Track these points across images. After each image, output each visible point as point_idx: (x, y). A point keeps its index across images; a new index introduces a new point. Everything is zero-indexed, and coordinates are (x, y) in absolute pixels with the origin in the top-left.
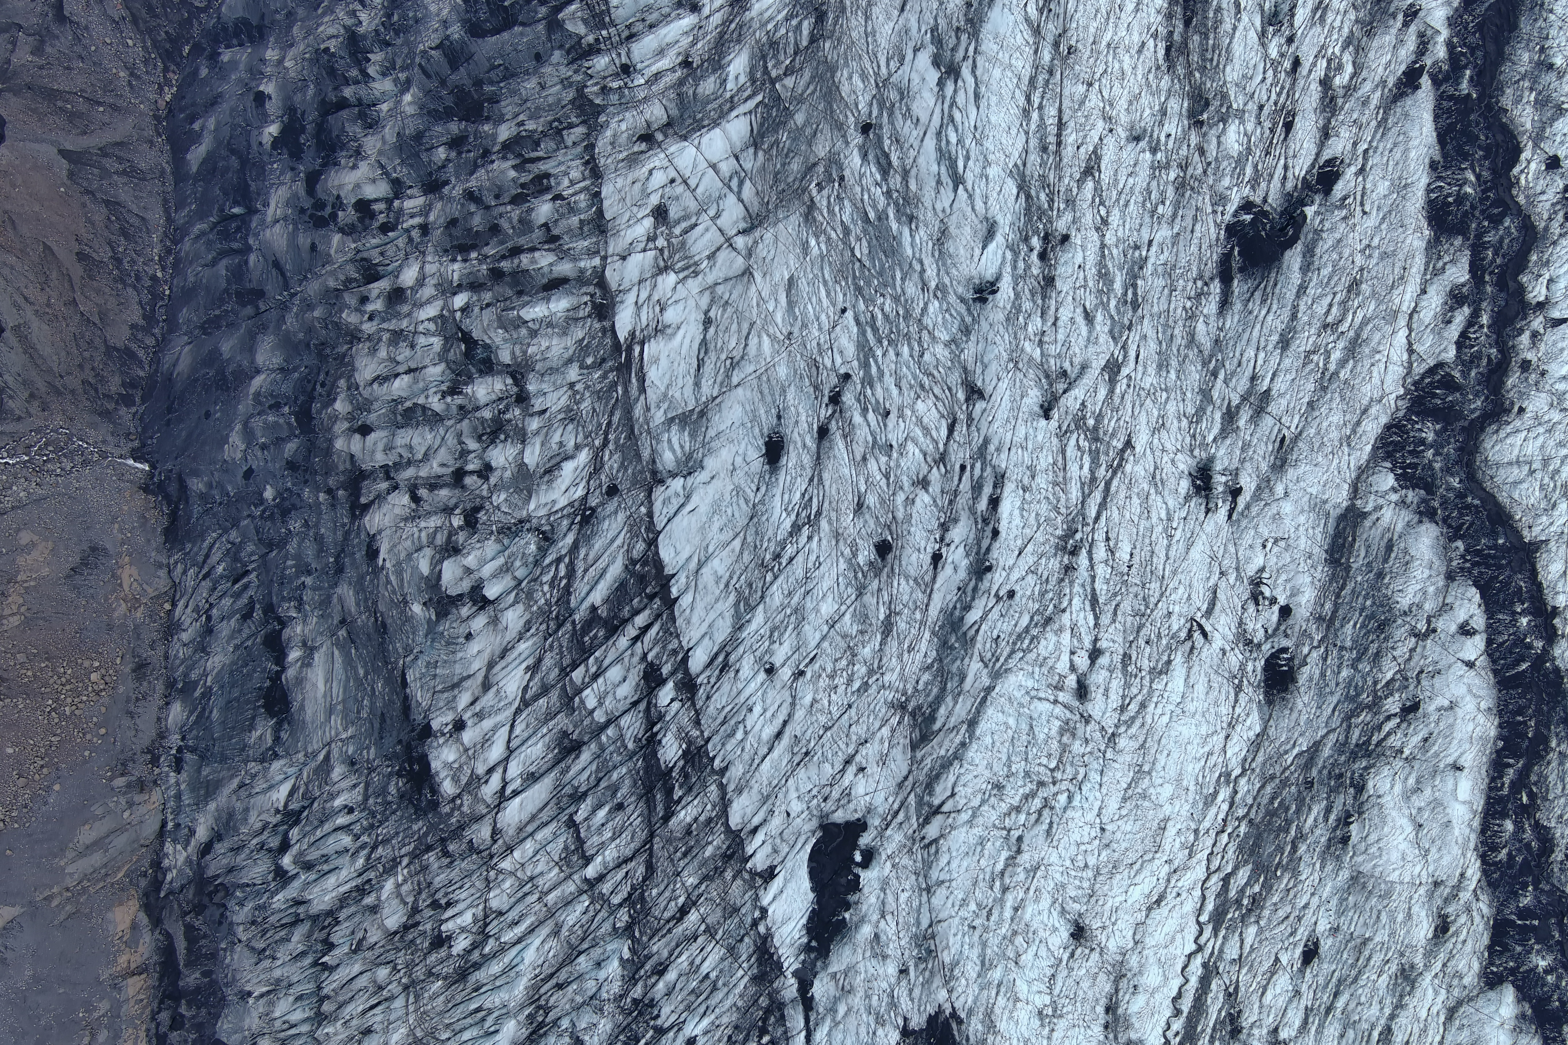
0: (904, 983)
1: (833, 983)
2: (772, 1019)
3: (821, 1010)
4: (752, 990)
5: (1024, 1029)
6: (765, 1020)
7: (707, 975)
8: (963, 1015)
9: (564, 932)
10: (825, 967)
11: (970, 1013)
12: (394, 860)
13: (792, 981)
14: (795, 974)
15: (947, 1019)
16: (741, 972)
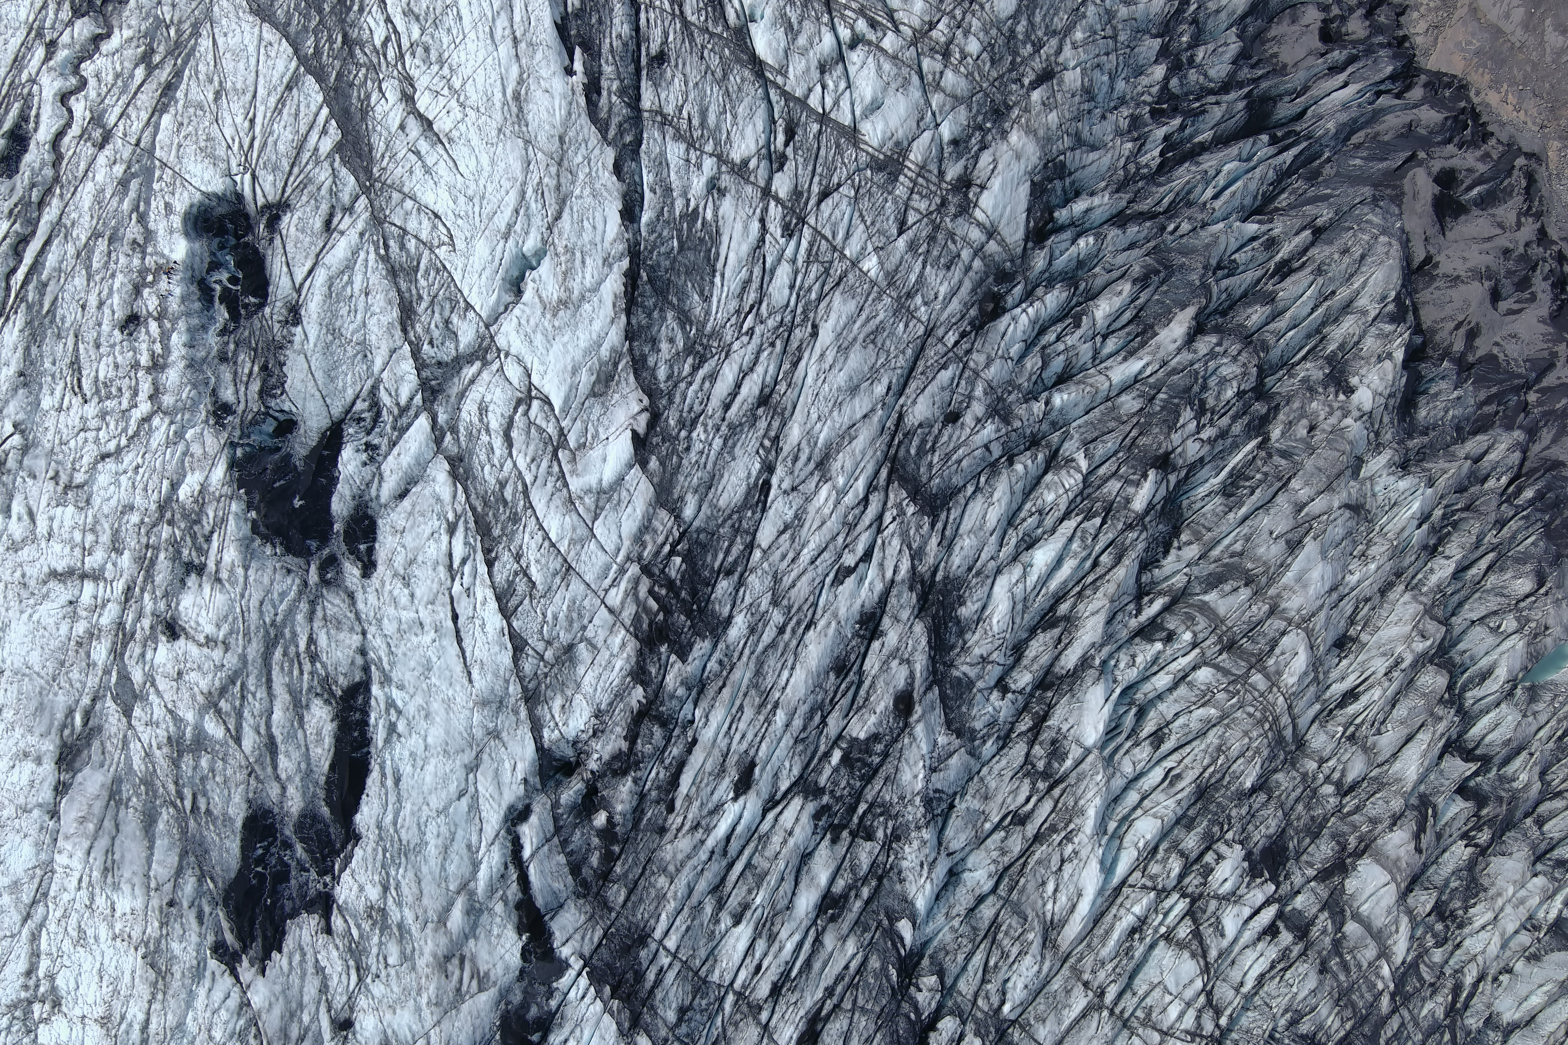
0: (340, 1001)
1: (483, 967)
2: (594, 860)
3: (499, 908)
4: (641, 913)
5: (86, 966)
6: (609, 859)
7: (737, 922)
8: (213, 964)
9: (1033, 936)
10: (504, 995)
11: (198, 972)
12: (1407, 998)
13: (565, 952)
14: (562, 966)
15: (245, 949)
16: (671, 943)
